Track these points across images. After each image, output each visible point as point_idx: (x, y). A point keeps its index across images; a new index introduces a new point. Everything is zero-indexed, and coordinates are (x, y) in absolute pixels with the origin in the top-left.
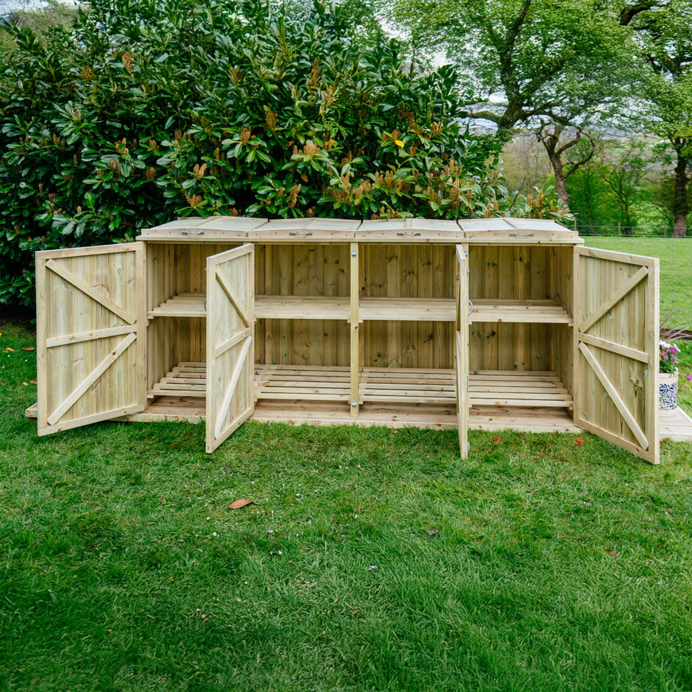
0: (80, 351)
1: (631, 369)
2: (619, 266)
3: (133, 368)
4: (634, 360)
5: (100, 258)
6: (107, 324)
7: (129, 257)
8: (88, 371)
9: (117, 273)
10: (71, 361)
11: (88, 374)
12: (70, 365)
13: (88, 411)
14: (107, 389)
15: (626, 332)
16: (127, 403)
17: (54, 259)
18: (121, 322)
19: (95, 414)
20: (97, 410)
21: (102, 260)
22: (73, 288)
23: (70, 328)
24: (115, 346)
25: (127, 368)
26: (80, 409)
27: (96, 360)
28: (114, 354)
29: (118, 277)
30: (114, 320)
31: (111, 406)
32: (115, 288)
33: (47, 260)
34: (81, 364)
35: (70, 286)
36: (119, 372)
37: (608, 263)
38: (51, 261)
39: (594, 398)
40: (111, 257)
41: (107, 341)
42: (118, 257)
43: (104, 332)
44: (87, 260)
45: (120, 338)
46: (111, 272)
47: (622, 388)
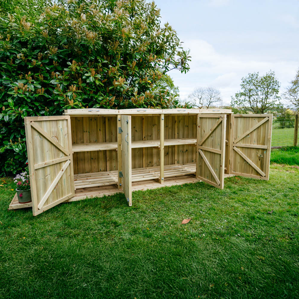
0: (48, 170)
1: (258, 152)
2: (253, 119)
3: (69, 177)
4: (259, 149)
5: (53, 122)
6: (58, 156)
7: (65, 122)
8: (52, 180)
9: (61, 131)
10: (45, 176)
11: (52, 182)
12: (45, 178)
13: (54, 200)
14: (60, 188)
15: (256, 140)
16: (68, 193)
17: (34, 121)
18: (64, 155)
19: (56, 201)
20: (57, 199)
21: (54, 123)
22: (43, 138)
23: (43, 159)
24: (62, 167)
25: (67, 177)
26: (51, 200)
27: (55, 174)
28: (63, 170)
29: (61, 132)
30: (61, 154)
31: (62, 196)
32: (60, 138)
33: (31, 122)
34: (49, 177)
35: (42, 137)
36: (64, 180)
37: (248, 119)
38: (33, 122)
39: (239, 164)
40: (58, 122)
41: (59, 165)
42: (61, 122)
43: (57, 160)
44: (48, 123)
45: (64, 163)
46: (58, 129)
47: (253, 159)
